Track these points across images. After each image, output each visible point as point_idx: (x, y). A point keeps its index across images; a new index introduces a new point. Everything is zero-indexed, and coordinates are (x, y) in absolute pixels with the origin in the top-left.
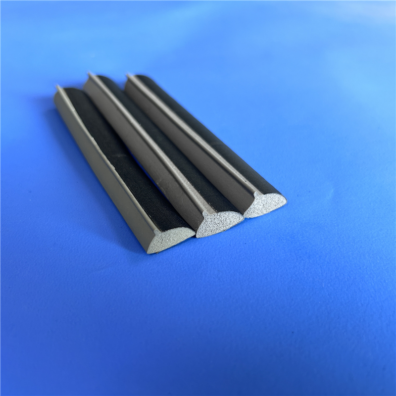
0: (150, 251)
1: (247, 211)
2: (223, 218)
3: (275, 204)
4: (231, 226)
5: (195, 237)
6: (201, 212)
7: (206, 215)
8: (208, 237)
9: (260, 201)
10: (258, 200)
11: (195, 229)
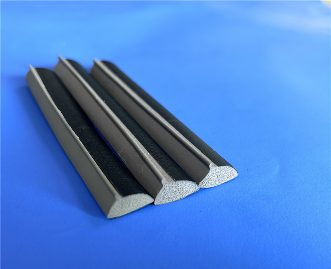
0: (111, 215)
1: (202, 181)
2: (180, 187)
3: (228, 176)
4: (187, 195)
5: (153, 204)
6: (159, 180)
7: (165, 182)
8: (165, 204)
9: (215, 173)
10: (213, 172)
11: (154, 196)
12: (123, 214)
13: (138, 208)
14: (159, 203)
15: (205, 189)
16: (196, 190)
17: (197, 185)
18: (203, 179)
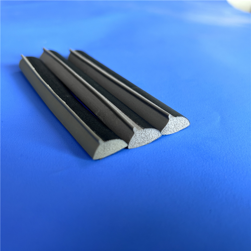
3: (182, 125)
4: (153, 140)
5: (127, 148)
7: (136, 130)
9: (173, 122)
10: (171, 121)
11: (127, 141)
12: (105, 156)
13: (116, 151)
14: (132, 147)
15: (165, 135)
16: (159, 136)
17: (159, 132)
18: (164, 128)
